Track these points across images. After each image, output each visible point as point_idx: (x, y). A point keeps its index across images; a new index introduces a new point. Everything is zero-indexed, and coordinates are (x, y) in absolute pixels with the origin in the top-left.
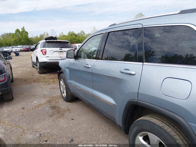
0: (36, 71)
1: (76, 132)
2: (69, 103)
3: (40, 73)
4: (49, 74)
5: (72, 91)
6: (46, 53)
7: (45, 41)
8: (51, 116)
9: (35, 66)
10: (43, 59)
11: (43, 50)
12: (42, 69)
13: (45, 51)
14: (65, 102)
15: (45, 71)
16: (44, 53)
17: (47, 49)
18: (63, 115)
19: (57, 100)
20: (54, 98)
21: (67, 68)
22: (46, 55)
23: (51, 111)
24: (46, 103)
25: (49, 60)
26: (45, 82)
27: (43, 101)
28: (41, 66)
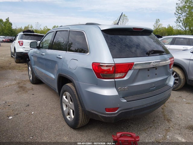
0: (13, 61)
1: (33, 101)
2: (34, 85)
3: (17, 63)
4: (24, 64)
5: (36, 75)
6: (22, 44)
7: (23, 33)
8: (17, 92)
9: (13, 56)
10: (20, 49)
11: (20, 41)
12: (18, 58)
13: (22, 42)
14: (31, 84)
15: (21, 61)
16: (21, 44)
17: (24, 41)
18: (27, 92)
19: (25, 83)
20: (23, 81)
21: (32, 56)
22: (23, 46)
23: (18, 89)
24: (16, 84)
25: (25, 51)
26: (19, 69)
27: (14, 82)
28: (18, 56)
